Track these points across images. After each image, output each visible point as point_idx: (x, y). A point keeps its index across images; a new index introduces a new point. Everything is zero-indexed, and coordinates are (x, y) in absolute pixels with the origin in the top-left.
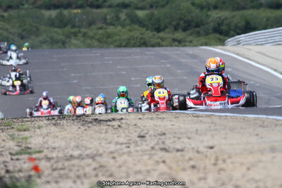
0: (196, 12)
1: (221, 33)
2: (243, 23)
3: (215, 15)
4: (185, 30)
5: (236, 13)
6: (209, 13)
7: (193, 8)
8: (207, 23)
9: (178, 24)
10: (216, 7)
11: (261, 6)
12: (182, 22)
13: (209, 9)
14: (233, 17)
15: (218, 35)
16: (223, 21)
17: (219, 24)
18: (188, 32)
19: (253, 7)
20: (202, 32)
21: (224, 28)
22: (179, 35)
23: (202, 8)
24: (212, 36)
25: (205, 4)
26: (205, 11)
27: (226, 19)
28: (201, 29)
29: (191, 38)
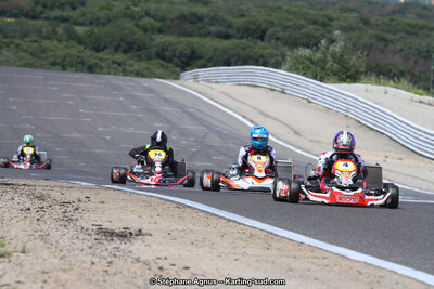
0: (139, 34)
1: (163, 58)
2: (189, 50)
3: (160, 39)
4: (125, 52)
5: (182, 39)
6: (154, 36)
7: (136, 30)
8: (150, 48)
9: (119, 46)
10: (160, 31)
11: (209, 34)
12: (123, 44)
13: (153, 33)
14: (179, 43)
15: (161, 61)
16: (167, 47)
17: (163, 50)
18: (129, 55)
19: (200, 35)
20: (143, 56)
21: (168, 54)
22: (119, 57)
23: (146, 30)
24: (154, 61)
25: (149, 26)
26: (149, 33)
27: (171, 44)
28: (143, 54)
29: (132, 62)
